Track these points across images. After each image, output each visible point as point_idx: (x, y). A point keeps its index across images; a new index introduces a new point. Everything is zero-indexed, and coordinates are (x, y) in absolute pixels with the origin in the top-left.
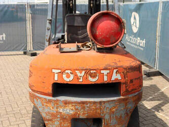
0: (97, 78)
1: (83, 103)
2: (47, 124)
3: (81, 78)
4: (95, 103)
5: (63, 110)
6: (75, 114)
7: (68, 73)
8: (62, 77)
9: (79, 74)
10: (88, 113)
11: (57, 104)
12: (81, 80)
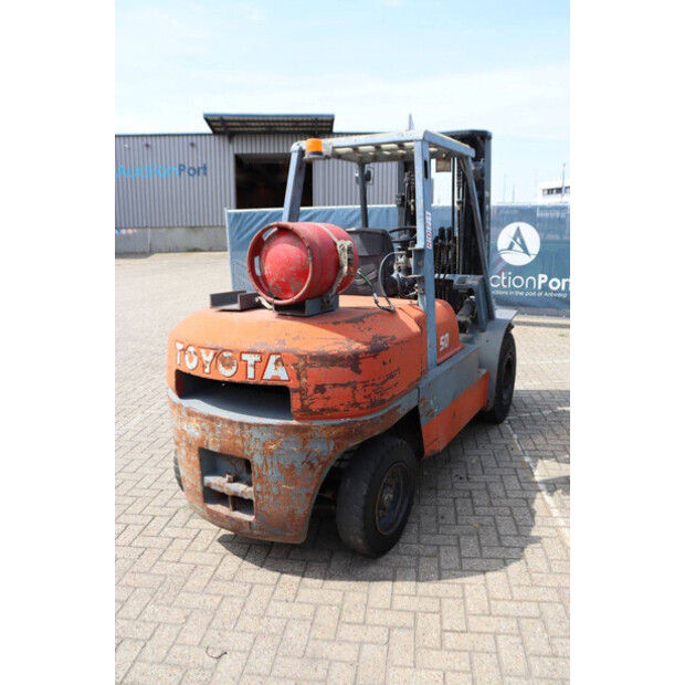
0: (235, 369)
3: (208, 365)
5: (187, 427)
6: (202, 440)
7: (190, 352)
8: (185, 359)
9: (205, 357)
10: (221, 442)
12: (207, 370)
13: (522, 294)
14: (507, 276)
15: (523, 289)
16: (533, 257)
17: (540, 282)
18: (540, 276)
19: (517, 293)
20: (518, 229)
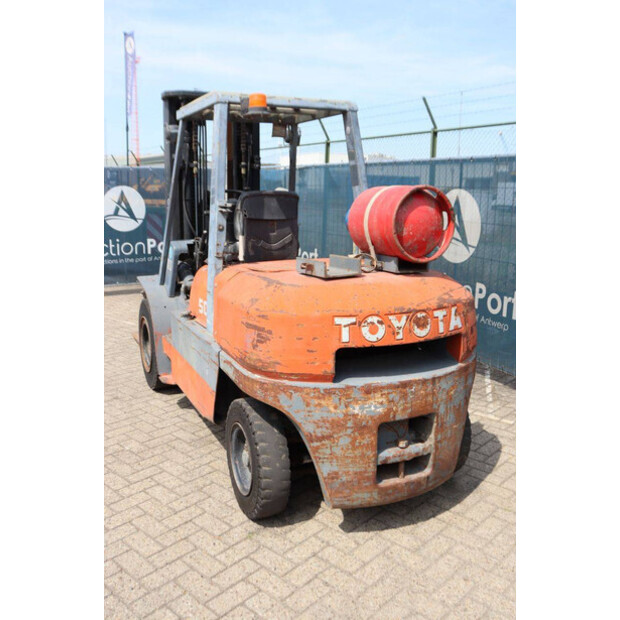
0: (429, 327)
1: (404, 385)
2: (318, 448)
3: (401, 331)
4: (424, 382)
5: (362, 408)
6: (387, 414)
7: (372, 323)
8: (361, 333)
9: (396, 323)
10: (411, 407)
11: (348, 396)
12: (400, 336)
13: (132, 260)
14: (114, 243)
15: (133, 256)
16: (140, 222)
17: (150, 246)
18: (149, 240)
19: (127, 260)
20: (122, 193)
